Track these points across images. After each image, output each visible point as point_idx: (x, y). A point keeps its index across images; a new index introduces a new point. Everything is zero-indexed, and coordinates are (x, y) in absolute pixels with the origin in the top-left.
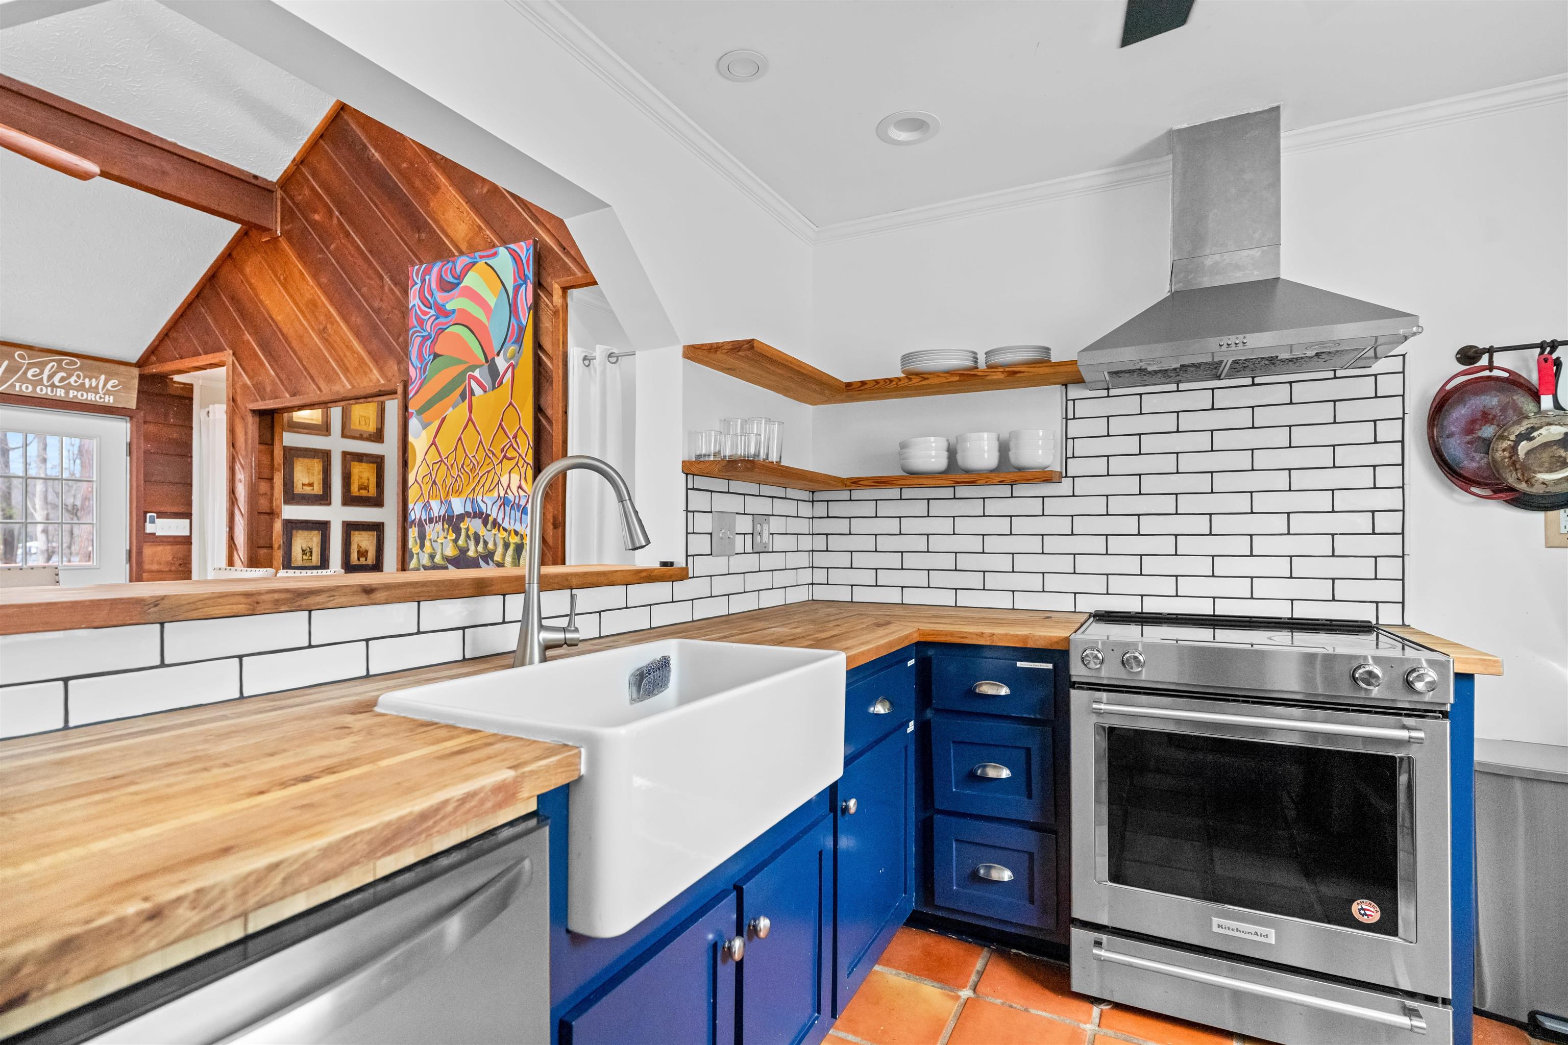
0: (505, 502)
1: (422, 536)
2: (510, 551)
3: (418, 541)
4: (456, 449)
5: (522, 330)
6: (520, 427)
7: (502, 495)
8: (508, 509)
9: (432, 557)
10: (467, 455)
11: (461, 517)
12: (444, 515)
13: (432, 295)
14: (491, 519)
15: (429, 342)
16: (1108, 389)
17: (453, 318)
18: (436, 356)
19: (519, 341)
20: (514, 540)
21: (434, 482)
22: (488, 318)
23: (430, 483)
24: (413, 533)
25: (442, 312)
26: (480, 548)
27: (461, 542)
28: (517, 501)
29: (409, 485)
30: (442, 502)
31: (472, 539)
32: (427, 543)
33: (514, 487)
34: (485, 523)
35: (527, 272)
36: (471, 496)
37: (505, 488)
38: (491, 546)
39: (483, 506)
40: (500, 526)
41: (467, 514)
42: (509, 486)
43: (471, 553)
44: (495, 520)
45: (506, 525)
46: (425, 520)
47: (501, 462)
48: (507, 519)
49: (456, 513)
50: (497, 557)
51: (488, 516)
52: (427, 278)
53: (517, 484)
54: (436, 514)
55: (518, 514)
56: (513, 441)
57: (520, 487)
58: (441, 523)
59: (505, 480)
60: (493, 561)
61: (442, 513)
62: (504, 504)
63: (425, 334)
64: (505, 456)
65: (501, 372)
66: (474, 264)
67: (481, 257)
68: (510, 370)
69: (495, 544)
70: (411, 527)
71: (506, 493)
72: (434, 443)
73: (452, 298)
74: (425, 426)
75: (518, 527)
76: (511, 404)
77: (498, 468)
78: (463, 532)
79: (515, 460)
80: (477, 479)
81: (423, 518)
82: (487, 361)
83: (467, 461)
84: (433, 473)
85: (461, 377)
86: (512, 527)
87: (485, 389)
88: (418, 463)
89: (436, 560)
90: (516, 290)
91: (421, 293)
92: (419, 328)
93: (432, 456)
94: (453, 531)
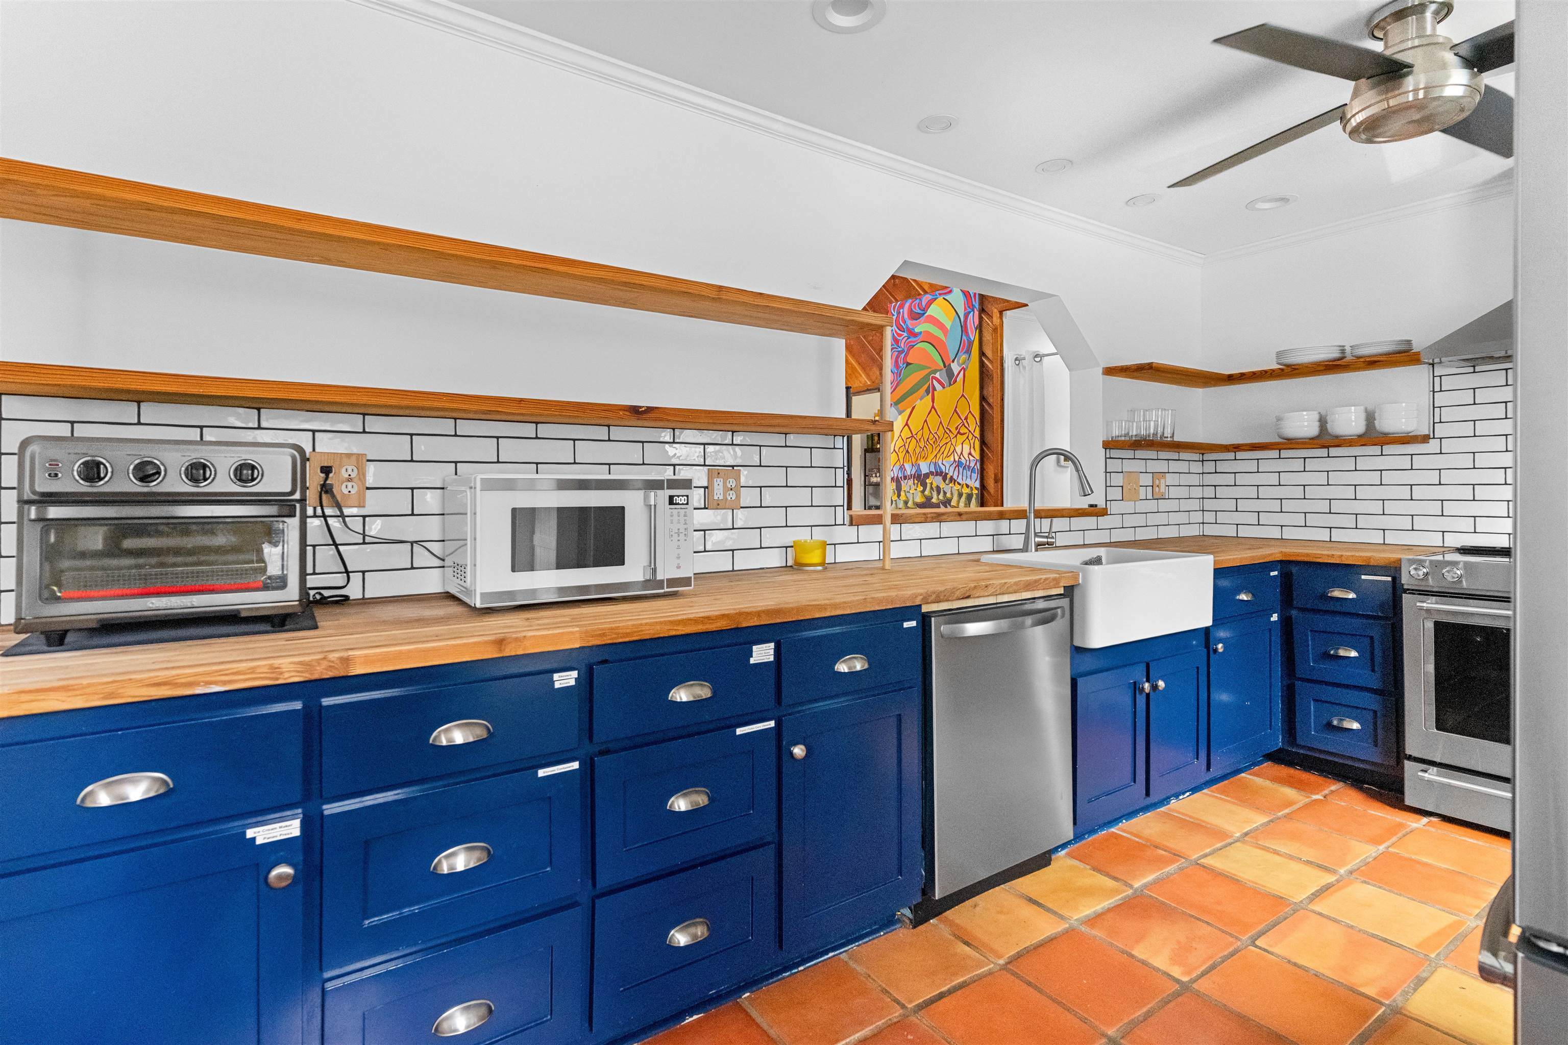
0: (959, 464)
1: (899, 489)
2: (963, 498)
3: (896, 492)
4: (923, 428)
5: (971, 344)
6: (970, 412)
7: (957, 459)
8: (961, 469)
9: (906, 503)
10: (930, 432)
11: (927, 476)
13: (904, 322)
14: (948, 476)
15: (903, 355)
16: (1474, 367)
17: (920, 337)
18: (908, 364)
19: (969, 352)
20: (966, 491)
21: (907, 451)
22: (946, 336)
23: (904, 452)
25: (912, 334)
26: (941, 497)
27: (927, 493)
28: (968, 464)
30: (913, 465)
31: (935, 489)
32: (902, 493)
33: (965, 454)
34: (944, 479)
35: (974, 303)
36: (934, 461)
37: (959, 454)
38: (948, 495)
39: (943, 468)
40: (955, 481)
41: (932, 473)
42: (962, 453)
43: (934, 500)
44: (952, 477)
45: (959, 480)
46: (901, 477)
47: (956, 436)
48: (960, 476)
49: (923, 472)
50: (953, 503)
51: (946, 474)
52: (901, 311)
53: (968, 451)
54: (909, 473)
55: (969, 473)
56: (965, 421)
57: (970, 454)
58: (912, 480)
59: (959, 449)
60: (950, 505)
61: (913, 473)
62: (958, 466)
63: (900, 349)
64: (959, 433)
65: (956, 374)
66: (935, 299)
67: (940, 294)
68: (962, 372)
69: (952, 494)
70: (891, 482)
71: (960, 458)
72: (907, 424)
73: (919, 324)
74: (900, 413)
75: (969, 482)
76: (963, 395)
77: (954, 441)
78: (929, 486)
79: (967, 435)
80: (938, 448)
81: (899, 476)
82: (945, 366)
83: (931, 436)
84: (907, 445)
85: (925, 379)
86: (964, 482)
87: (944, 386)
88: (896, 438)
89: (909, 505)
90: (966, 316)
91: (897, 321)
92: (895, 346)
93: (906, 433)
94: (921, 485)
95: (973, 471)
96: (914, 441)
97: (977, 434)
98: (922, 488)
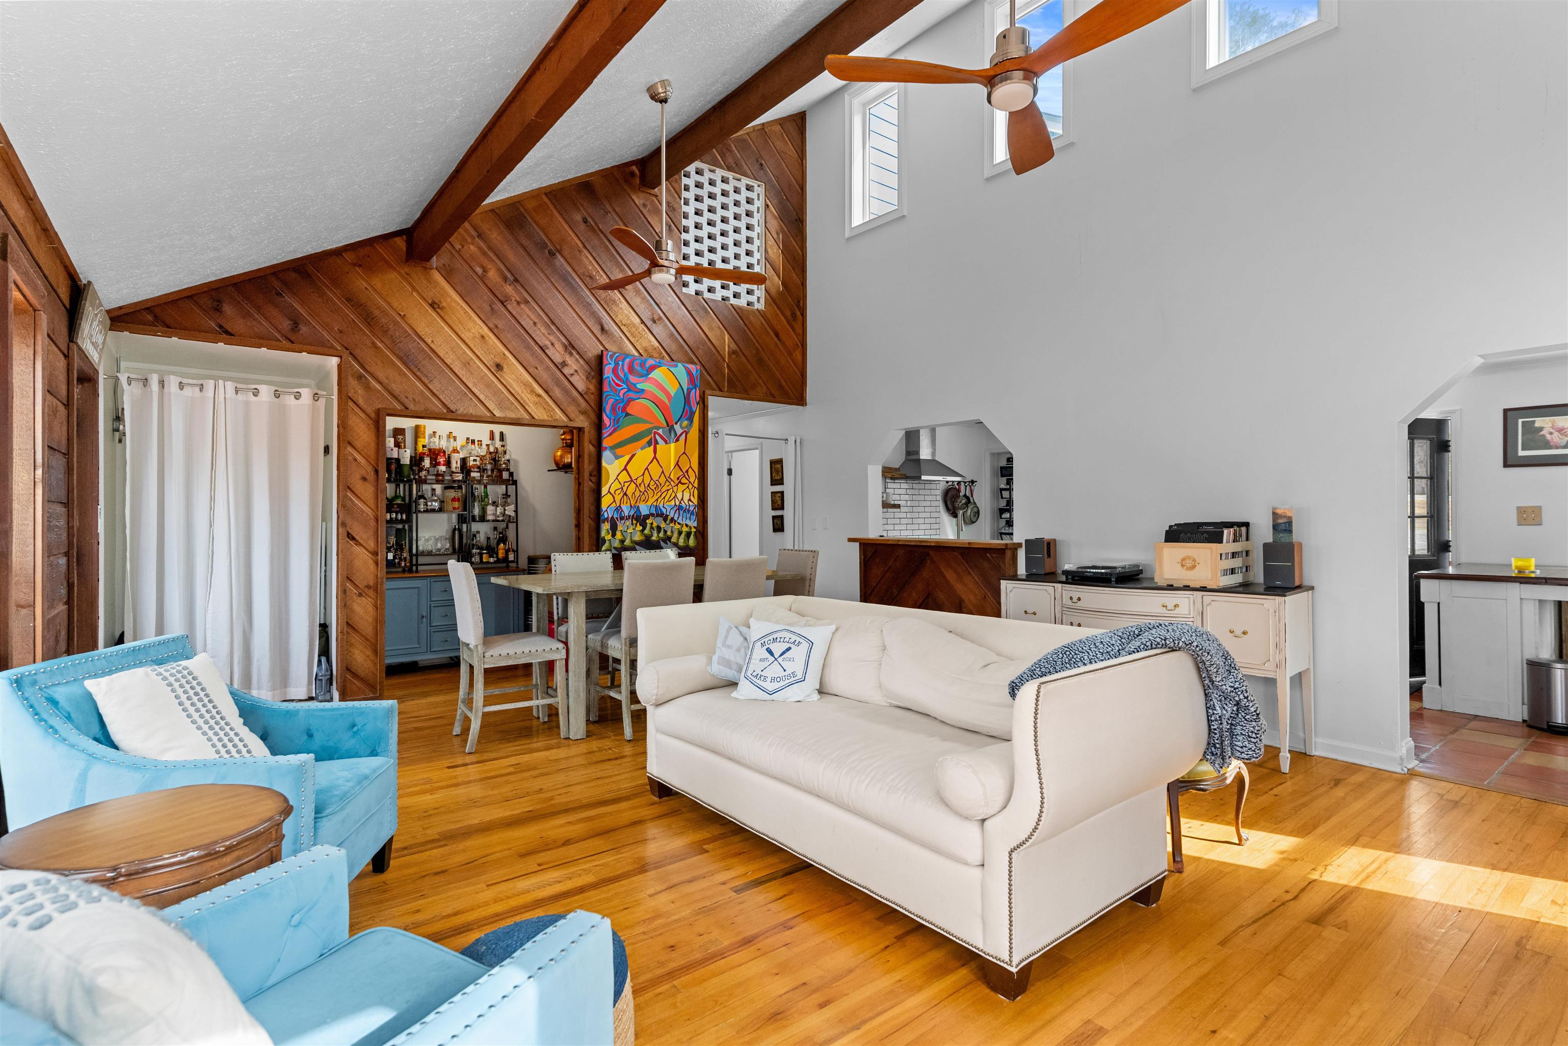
0: (679, 508)
1: (614, 528)
2: (683, 536)
3: (611, 532)
4: (643, 474)
5: (694, 412)
6: (690, 467)
7: (677, 504)
8: (681, 512)
9: (622, 541)
10: (652, 479)
11: (647, 517)
12: (633, 515)
13: (625, 375)
14: (669, 518)
17: (644, 394)
18: (627, 415)
19: (691, 419)
20: (685, 529)
21: (625, 494)
22: (669, 401)
23: (622, 494)
24: (605, 527)
25: (631, 387)
26: (661, 535)
27: (647, 532)
28: (688, 508)
29: (603, 495)
30: (631, 506)
31: (655, 529)
32: (619, 533)
33: (686, 500)
34: (665, 520)
35: (696, 382)
36: (655, 504)
37: (680, 500)
38: (669, 533)
39: (664, 510)
40: (675, 521)
41: (652, 515)
42: (682, 499)
43: (654, 538)
44: (672, 518)
45: (680, 521)
46: (617, 518)
47: (677, 485)
48: (681, 518)
49: (643, 513)
50: (674, 540)
51: (667, 516)
52: (620, 363)
53: (688, 498)
54: (627, 514)
55: (688, 515)
56: (686, 474)
57: (690, 500)
58: (630, 520)
59: (679, 496)
60: (670, 541)
61: (632, 513)
62: (678, 509)
63: (618, 398)
64: (680, 482)
65: (678, 435)
66: (660, 366)
67: (665, 364)
68: (684, 435)
69: (672, 532)
70: (604, 523)
71: (681, 503)
72: (625, 469)
73: (643, 382)
74: (617, 457)
75: (688, 522)
76: (684, 453)
77: (675, 489)
78: (648, 526)
79: (687, 485)
80: (659, 494)
81: (615, 516)
82: (668, 426)
83: (652, 483)
84: (625, 489)
85: (648, 431)
86: (684, 523)
87: (666, 442)
88: (611, 481)
89: (625, 543)
90: (689, 391)
91: (615, 371)
92: (612, 394)
93: (624, 477)
94: (640, 525)
95: (692, 513)
96: (633, 486)
97: (696, 485)
98: (641, 528)
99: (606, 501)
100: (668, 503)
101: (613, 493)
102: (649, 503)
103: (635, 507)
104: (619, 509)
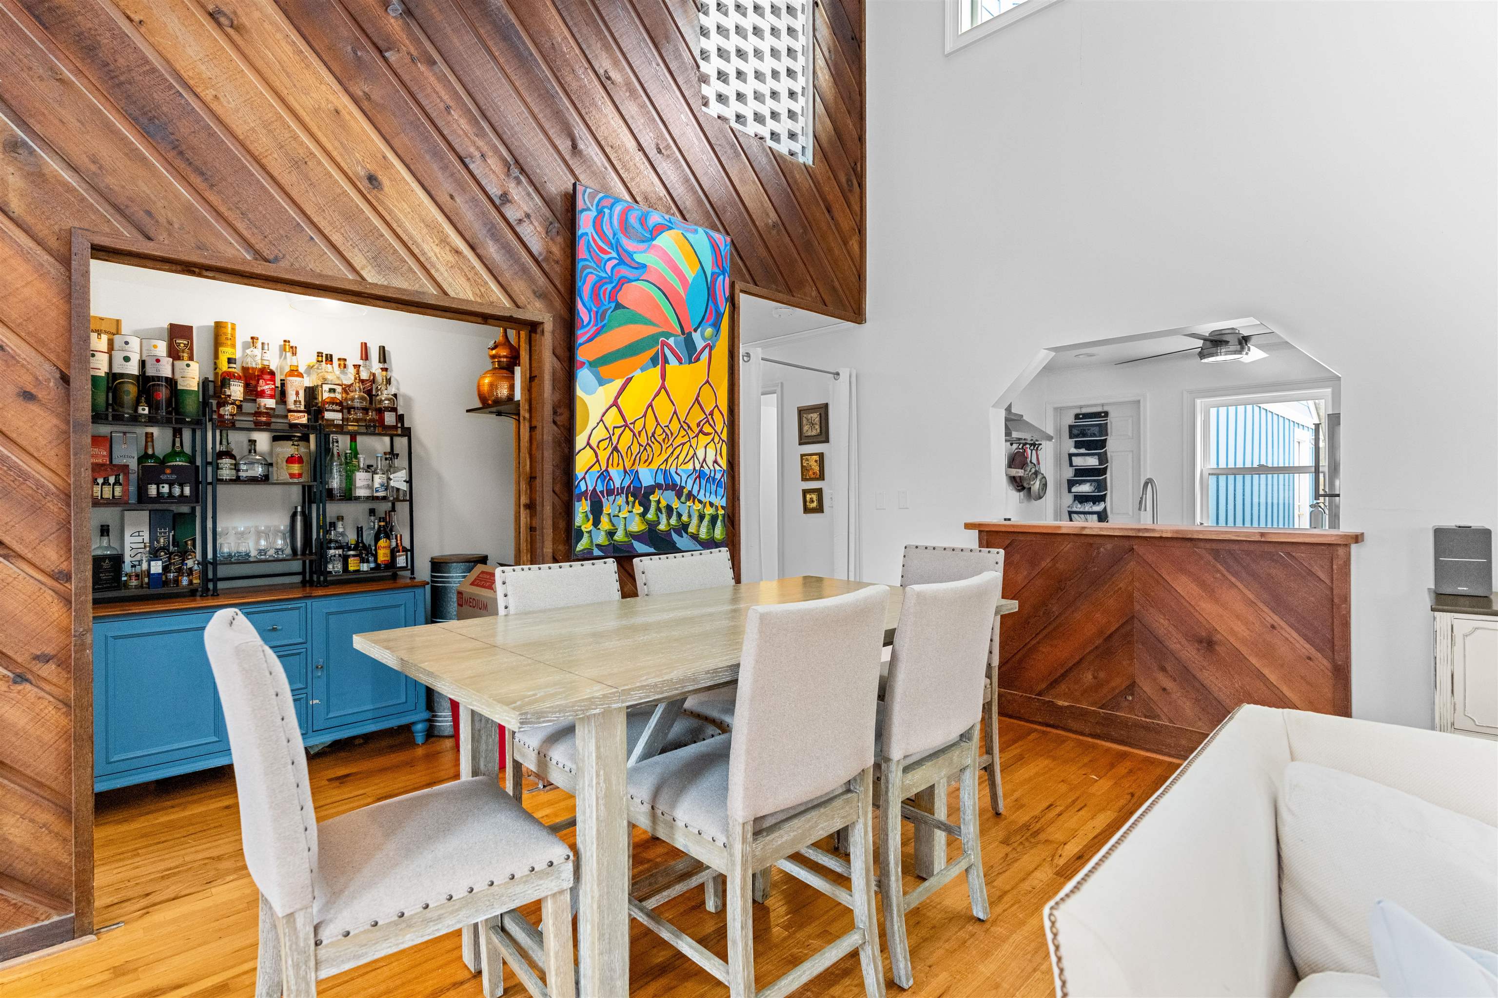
0: (700, 475)
1: (597, 511)
2: (705, 521)
3: (591, 517)
4: (645, 415)
5: (719, 316)
6: (717, 406)
7: (698, 467)
8: (703, 482)
9: (611, 534)
10: (658, 424)
11: (651, 490)
12: (629, 486)
13: (614, 234)
14: (685, 491)
17: (646, 273)
18: (619, 306)
19: (717, 326)
20: (709, 511)
21: (616, 449)
22: (685, 290)
23: (610, 449)
24: (582, 508)
25: (625, 258)
26: (673, 521)
27: (651, 516)
28: (712, 475)
29: (577, 449)
30: (625, 471)
31: (664, 511)
32: (604, 520)
33: (710, 461)
34: (679, 495)
35: (724, 265)
36: (663, 467)
37: (701, 461)
38: (685, 518)
39: (677, 479)
40: (695, 497)
41: (659, 486)
42: (704, 460)
43: (662, 527)
44: (690, 493)
45: (701, 497)
46: (602, 492)
47: (697, 436)
48: (702, 492)
49: (645, 483)
50: (692, 529)
51: (682, 488)
52: (607, 210)
53: (713, 458)
54: (618, 485)
55: (714, 488)
56: (710, 417)
57: (715, 462)
58: (624, 496)
59: (700, 454)
60: (687, 532)
61: (626, 483)
62: (699, 477)
63: (602, 274)
64: (701, 431)
65: (698, 350)
66: (671, 228)
67: (678, 226)
68: (707, 350)
69: (690, 516)
70: (579, 500)
71: (702, 466)
72: (615, 403)
73: (644, 251)
74: (602, 382)
75: (713, 499)
76: (707, 382)
77: (694, 442)
78: (653, 505)
79: (712, 436)
80: (670, 450)
81: (598, 489)
82: (683, 333)
83: (659, 431)
84: (615, 439)
85: (653, 339)
86: (707, 500)
87: (680, 361)
88: (592, 423)
89: (615, 538)
90: (715, 276)
91: (597, 223)
92: (593, 264)
93: (613, 419)
94: (640, 504)
95: (718, 484)
96: (628, 434)
97: (724, 436)
98: (641, 509)
99: (583, 461)
100: (683, 467)
101: (595, 446)
102: (654, 466)
103: (632, 471)
104: (604, 475)
